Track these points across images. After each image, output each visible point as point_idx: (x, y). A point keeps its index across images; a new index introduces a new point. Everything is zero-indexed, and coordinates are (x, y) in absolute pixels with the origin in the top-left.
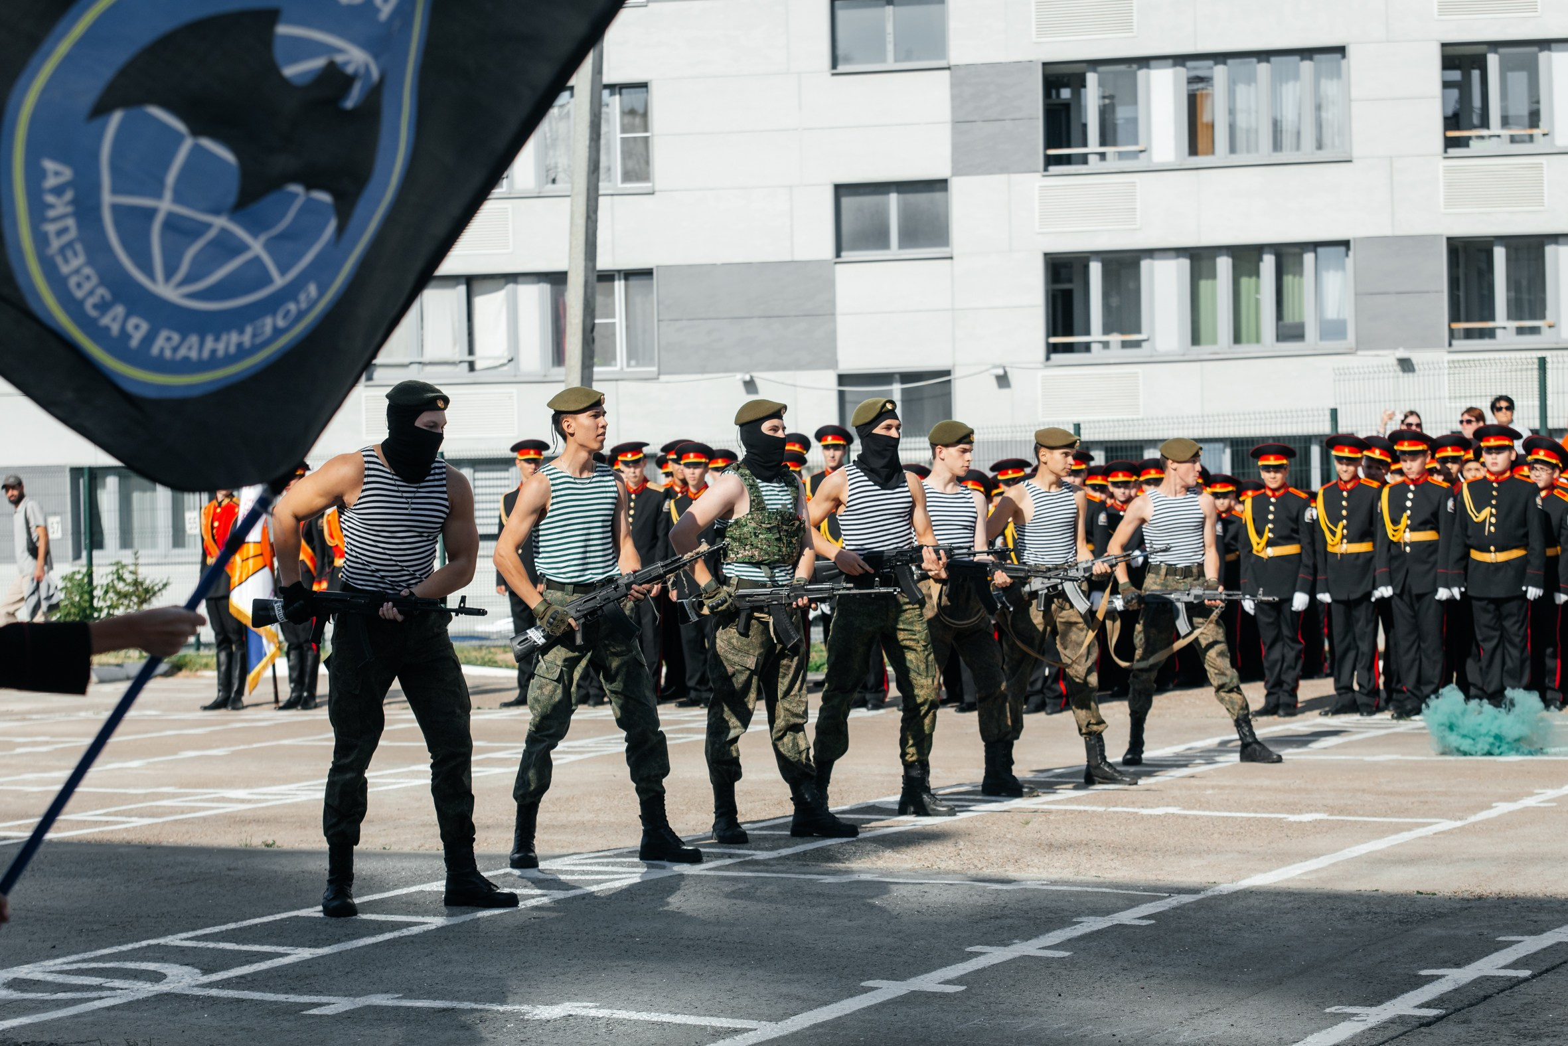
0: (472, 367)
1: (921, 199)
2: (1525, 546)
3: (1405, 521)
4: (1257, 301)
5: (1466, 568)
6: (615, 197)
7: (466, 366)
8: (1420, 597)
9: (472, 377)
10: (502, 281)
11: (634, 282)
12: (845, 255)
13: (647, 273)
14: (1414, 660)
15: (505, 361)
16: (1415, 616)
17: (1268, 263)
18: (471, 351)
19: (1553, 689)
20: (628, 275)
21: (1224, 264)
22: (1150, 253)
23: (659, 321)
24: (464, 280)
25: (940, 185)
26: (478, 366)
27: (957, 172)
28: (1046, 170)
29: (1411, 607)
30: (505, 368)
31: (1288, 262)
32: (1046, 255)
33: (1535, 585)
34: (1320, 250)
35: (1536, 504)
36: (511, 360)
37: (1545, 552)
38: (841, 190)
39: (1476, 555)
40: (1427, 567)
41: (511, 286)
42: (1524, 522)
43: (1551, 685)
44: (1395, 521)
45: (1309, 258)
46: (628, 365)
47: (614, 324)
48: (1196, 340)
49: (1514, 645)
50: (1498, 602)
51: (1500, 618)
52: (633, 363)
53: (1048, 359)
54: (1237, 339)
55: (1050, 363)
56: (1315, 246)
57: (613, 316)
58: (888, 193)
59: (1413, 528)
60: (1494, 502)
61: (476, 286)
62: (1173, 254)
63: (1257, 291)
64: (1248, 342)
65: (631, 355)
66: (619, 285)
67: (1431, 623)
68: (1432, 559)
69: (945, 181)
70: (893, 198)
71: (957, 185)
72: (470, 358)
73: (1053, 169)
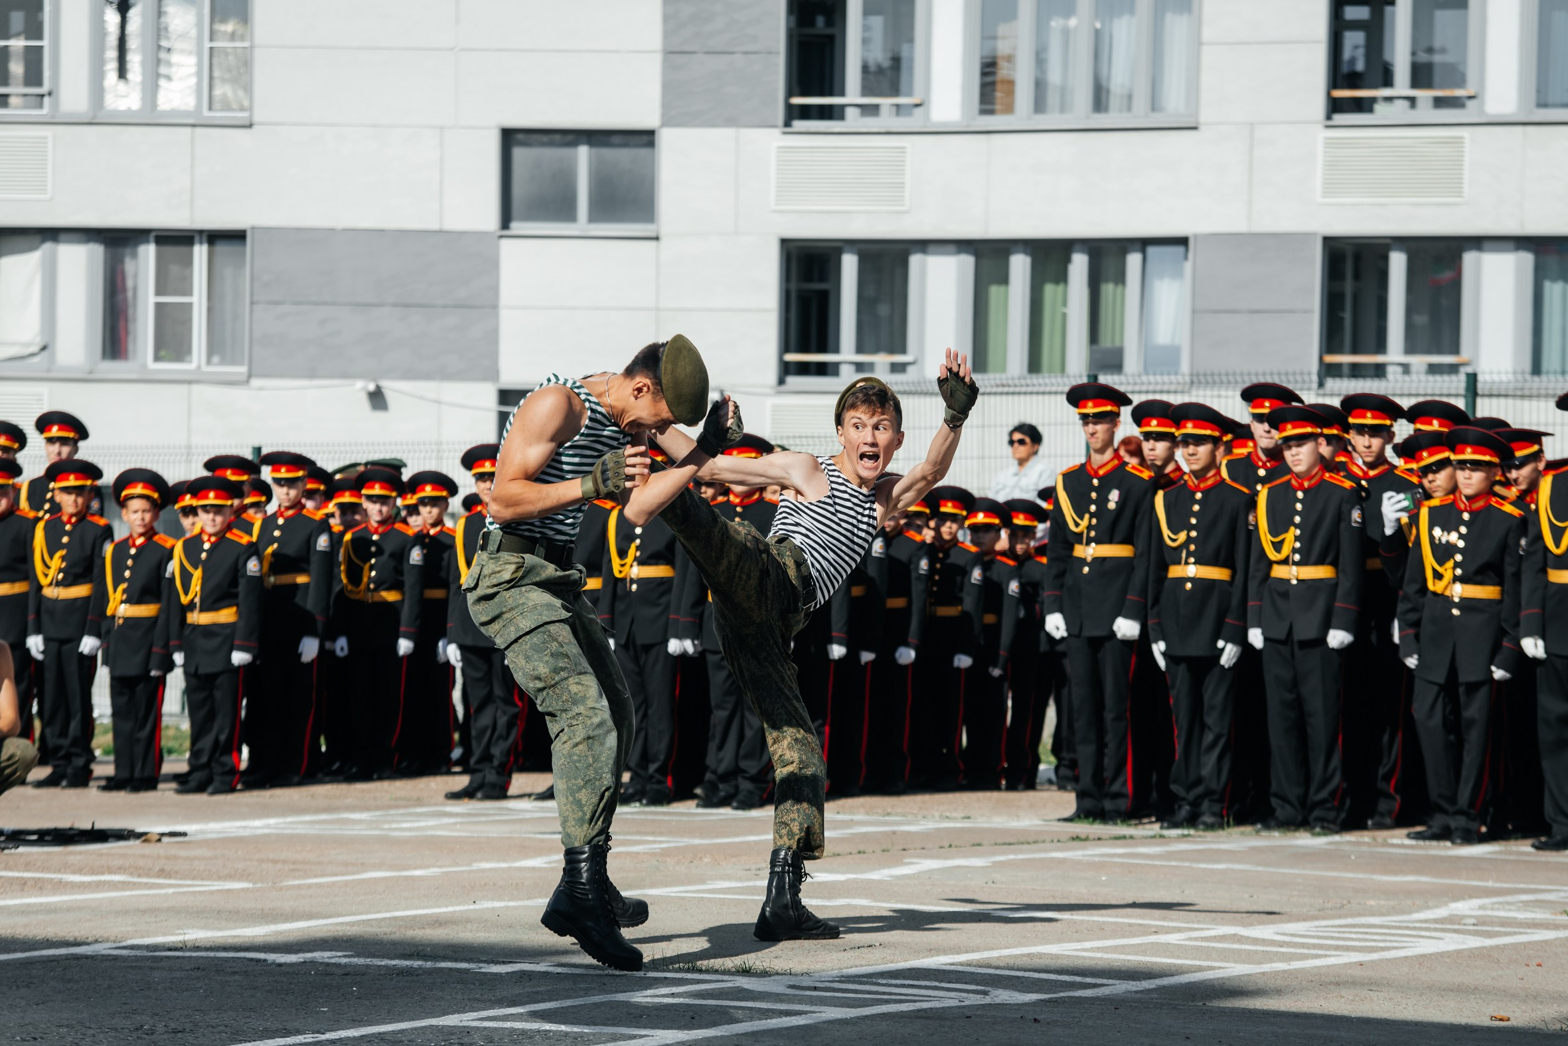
1: (621, 156)
3: (633, 552)
4: (1064, 316)
6: (198, 130)
10: (37, 238)
11: (222, 248)
12: (517, 227)
13: (237, 237)
15: (33, 349)
16: (641, 672)
17: (1079, 264)
20: (214, 237)
21: (1020, 265)
22: (923, 245)
23: (252, 303)
25: (645, 138)
27: (667, 122)
28: (787, 124)
29: (636, 659)
30: (36, 360)
31: (1109, 264)
32: (784, 242)
34: (1152, 250)
36: (44, 348)
38: (510, 137)
40: (657, 610)
41: (48, 246)
45: (1134, 260)
46: (209, 362)
47: (190, 305)
48: (979, 365)
52: (215, 359)
53: (781, 382)
54: (1034, 365)
55: (783, 388)
56: (1143, 244)
57: (189, 292)
58: (575, 144)
59: (641, 561)
61: (4, 243)
62: (952, 247)
63: (1065, 302)
64: (1050, 371)
65: (214, 348)
66: (200, 252)
67: (657, 683)
69: (651, 133)
70: (583, 152)
71: (668, 140)
73: (799, 125)
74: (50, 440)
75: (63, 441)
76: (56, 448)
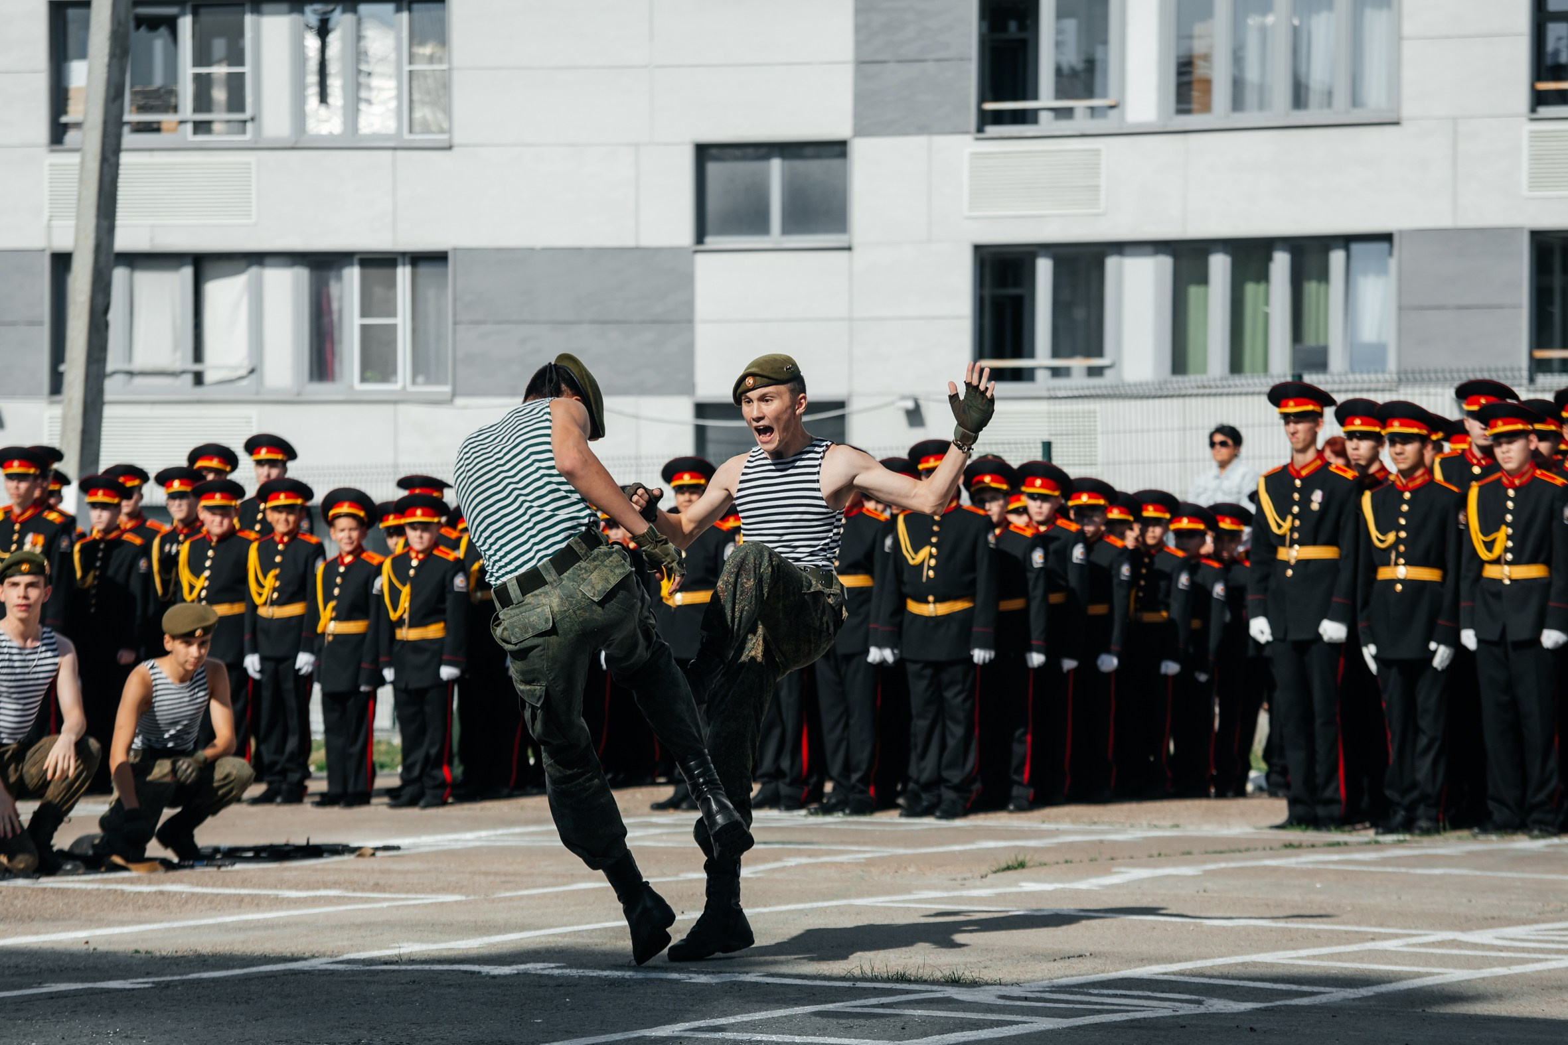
0: (198, 379)
1: (813, 168)
2: (971, 596)
4: (1266, 315)
5: (901, 624)
6: (400, 153)
7: (189, 379)
9: (199, 392)
10: (243, 263)
11: (425, 270)
12: (711, 241)
13: (439, 258)
14: (839, 743)
15: (242, 372)
16: (841, 682)
17: (1281, 263)
18: (198, 356)
19: (1019, 784)
20: (417, 259)
21: (1219, 266)
22: (1120, 248)
23: (455, 323)
24: (190, 260)
25: (837, 149)
26: (209, 377)
27: (861, 130)
28: (980, 130)
29: (838, 672)
30: (244, 383)
31: (1312, 262)
32: (977, 248)
33: (984, 646)
34: (1355, 247)
35: (988, 541)
36: (252, 371)
37: (996, 606)
38: (704, 153)
39: (912, 606)
40: (857, 620)
41: (254, 270)
42: (972, 566)
43: (1017, 778)
45: (1337, 258)
46: (414, 382)
47: (394, 326)
48: (1179, 364)
50: (938, 667)
51: (937, 687)
52: (420, 379)
54: (1236, 367)
56: (1346, 241)
57: (393, 314)
58: (768, 157)
60: (934, 539)
61: (208, 268)
62: (1149, 249)
63: (1267, 301)
64: (1253, 371)
65: (420, 367)
66: (403, 274)
69: (843, 144)
70: (776, 166)
71: (860, 150)
72: (197, 367)
73: (991, 130)
74: (260, 463)
75: (272, 462)
76: (265, 470)
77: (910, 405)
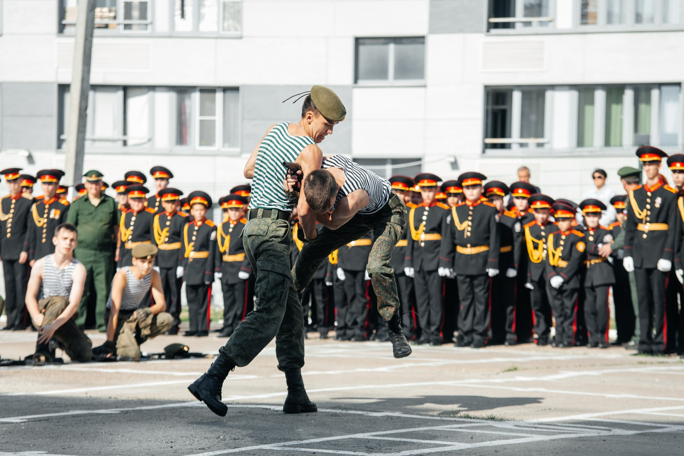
0: (125, 143)
1: (409, 49)
2: (488, 245)
3: (422, 227)
4: (621, 120)
5: (454, 258)
6: (219, 41)
7: (121, 143)
8: (430, 272)
9: (125, 149)
10: (146, 90)
11: (229, 94)
12: (361, 82)
13: (236, 89)
14: (425, 311)
15: (145, 140)
16: (426, 284)
17: (629, 95)
18: (125, 133)
19: (511, 333)
20: (225, 90)
21: (600, 96)
22: (553, 87)
23: (243, 119)
24: (121, 88)
25: (420, 40)
26: (130, 143)
27: (432, 31)
28: (488, 31)
29: (424, 278)
30: (146, 146)
31: (643, 95)
32: (486, 87)
33: (494, 267)
34: (664, 88)
35: (495, 219)
36: (150, 140)
37: (499, 250)
38: (358, 41)
39: (460, 250)
40: (433, 255)
41: (151, 94)
42: (488, 230)
43: (509, 330)
44: (417, 228)
45: (655, 93)
46: (224, 146)
47: (215, 120)
48: (580, 142)
49: (481, 303)
50: (472, 278)
51: (472, 287)
52: (226, 145)
53: (484, 152)
54: (607, 143)
55: (485, 155)
56: (660, 85)
57: (214, 114)
58: (387, 44)
59: (426, 232)
60: (470, 218)
61: (130, 92)
62: (567, 88)
63: (622, 113)
64: (615, 146)
65: (226, 139)
66: (219, 96)
67: (434, 289)
68: (437, 250)
69: (423, 37)
70: (392, 48)
71: (432, 41)
72: (124, 138)
73: (494, 31)
74: (157, 179)
75: (162, 179)
76: (159, 182)
77: (452, 160)
